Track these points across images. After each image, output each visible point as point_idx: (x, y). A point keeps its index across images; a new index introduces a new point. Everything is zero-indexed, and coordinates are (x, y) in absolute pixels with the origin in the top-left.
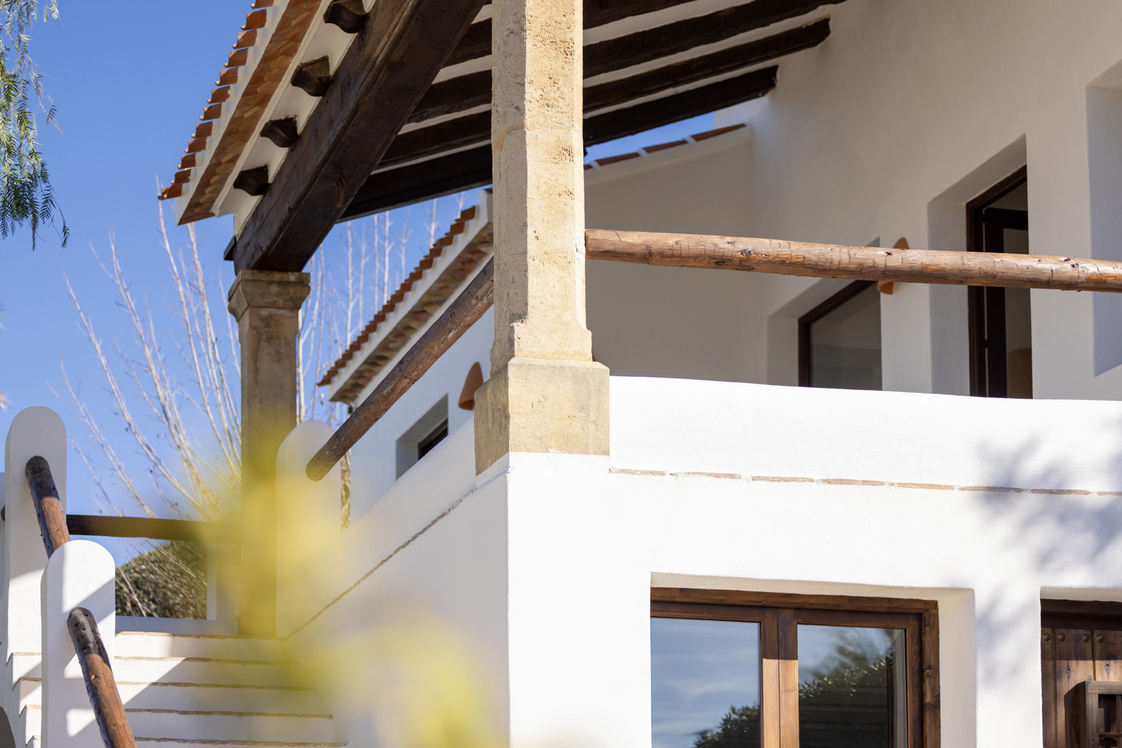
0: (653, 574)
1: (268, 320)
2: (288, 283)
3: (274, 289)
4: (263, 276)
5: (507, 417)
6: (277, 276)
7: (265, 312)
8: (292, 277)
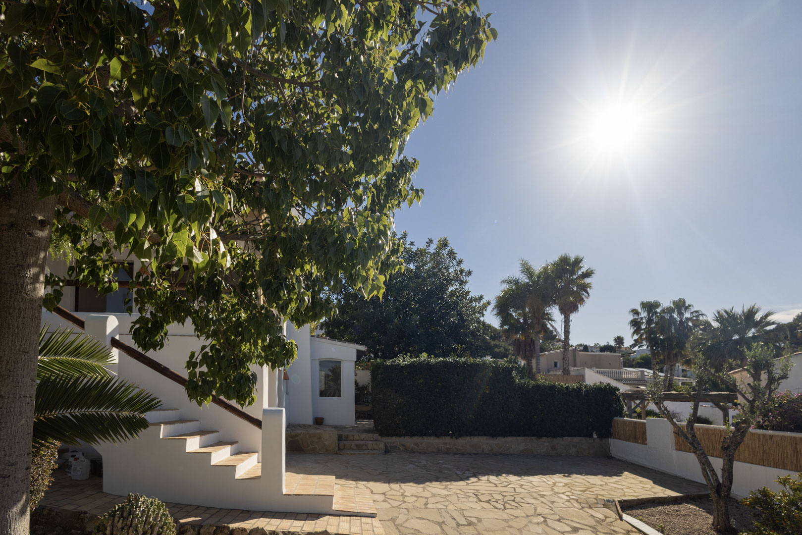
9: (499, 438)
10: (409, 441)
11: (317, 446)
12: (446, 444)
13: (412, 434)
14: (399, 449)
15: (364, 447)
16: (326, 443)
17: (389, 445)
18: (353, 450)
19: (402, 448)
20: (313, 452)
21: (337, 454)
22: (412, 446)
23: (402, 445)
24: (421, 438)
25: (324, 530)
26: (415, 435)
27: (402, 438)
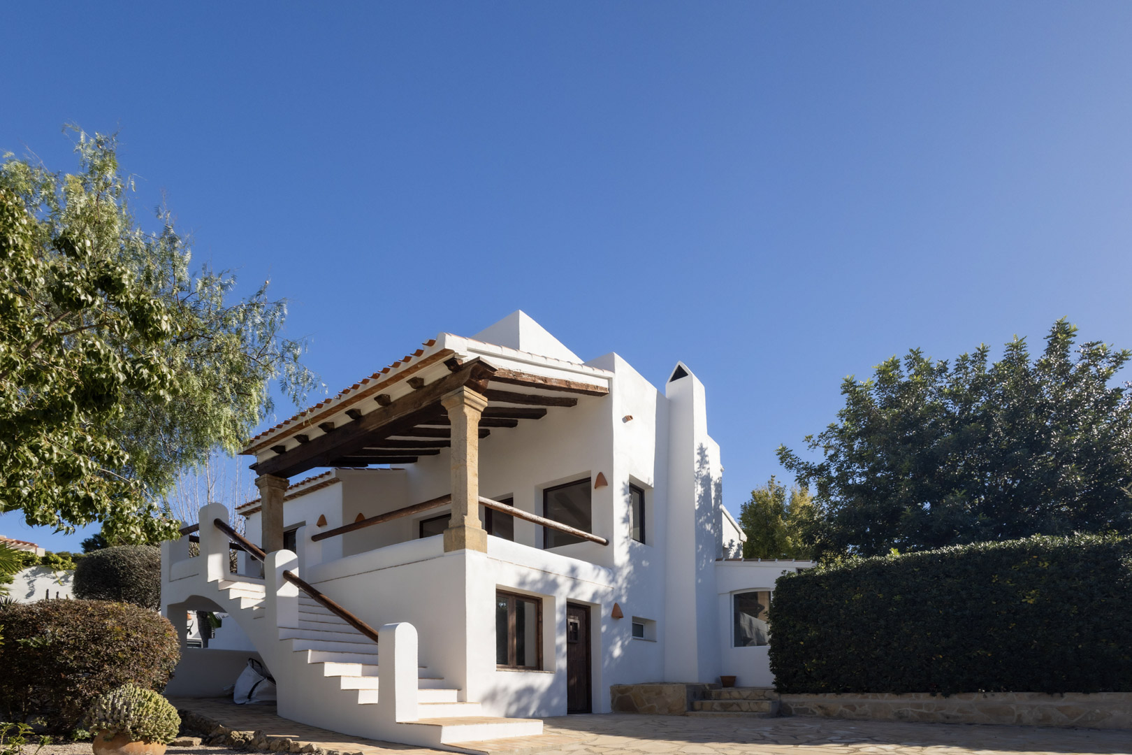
0: (497, 585)
1: (274, 490)
2: (282, 481)
3: (278, 482)
4: (274, 477)
5: (465, 540)
6: (279, 478)
7: (274, 488)
8: (284, 480)
9: (1067, 695)
10: (831, 700)
11: (655, 704)
12: (919, 706)
13: (841, 688)
14: (814, 713)
15: (735, 707)
16: (669, 700)
17: (793, 707)
18: (716, 711)
19: (819, 712)
20: (650, 711)
21: (684, 715)
22: (841, 708)
23: (820, 707)
24: (860, 696)
25: (359, 752)
26: (846, 691)
27: (821, 695)
